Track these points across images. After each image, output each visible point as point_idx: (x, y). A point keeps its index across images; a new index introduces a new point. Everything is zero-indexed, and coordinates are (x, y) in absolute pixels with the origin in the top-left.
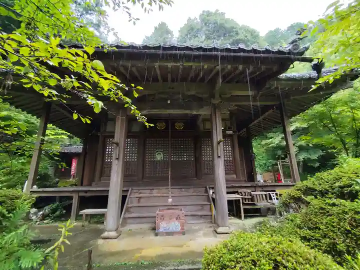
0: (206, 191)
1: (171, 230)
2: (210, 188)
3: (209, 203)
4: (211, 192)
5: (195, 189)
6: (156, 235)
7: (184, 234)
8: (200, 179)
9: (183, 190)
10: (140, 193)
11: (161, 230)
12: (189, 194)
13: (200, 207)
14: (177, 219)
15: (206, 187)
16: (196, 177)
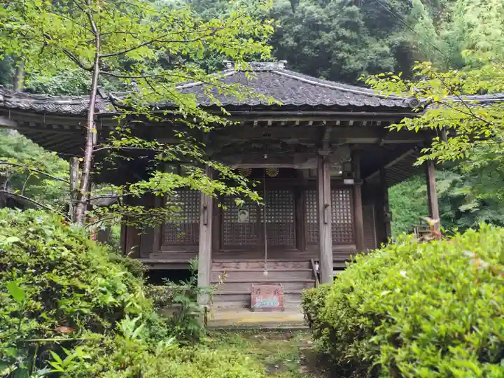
0: (311, 266)
1: (268, 306)
2: (315, 262)
3: (313, 281)
4: (317, 267)
5: (296, 263)
6: (252, 310)
7: (283, 310)
8: (301, 251)
9: (280, 264)
10: (224, 267)
11: (257, 305)
12: (288, 269)
13: (301, 285)
14: (275, 293)
15: (310, 261)
16: (297, 247)
